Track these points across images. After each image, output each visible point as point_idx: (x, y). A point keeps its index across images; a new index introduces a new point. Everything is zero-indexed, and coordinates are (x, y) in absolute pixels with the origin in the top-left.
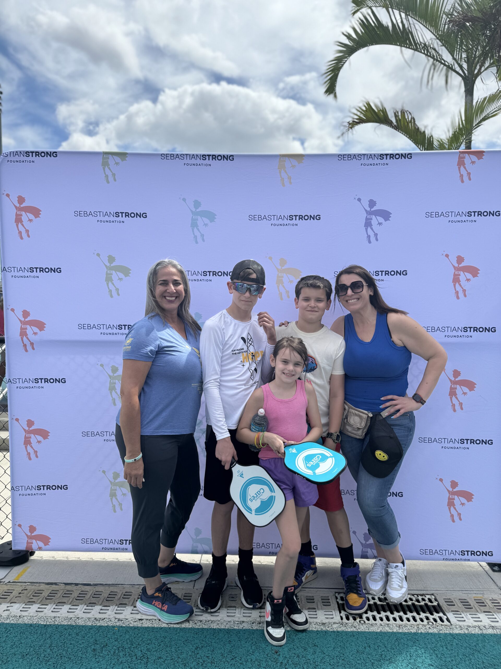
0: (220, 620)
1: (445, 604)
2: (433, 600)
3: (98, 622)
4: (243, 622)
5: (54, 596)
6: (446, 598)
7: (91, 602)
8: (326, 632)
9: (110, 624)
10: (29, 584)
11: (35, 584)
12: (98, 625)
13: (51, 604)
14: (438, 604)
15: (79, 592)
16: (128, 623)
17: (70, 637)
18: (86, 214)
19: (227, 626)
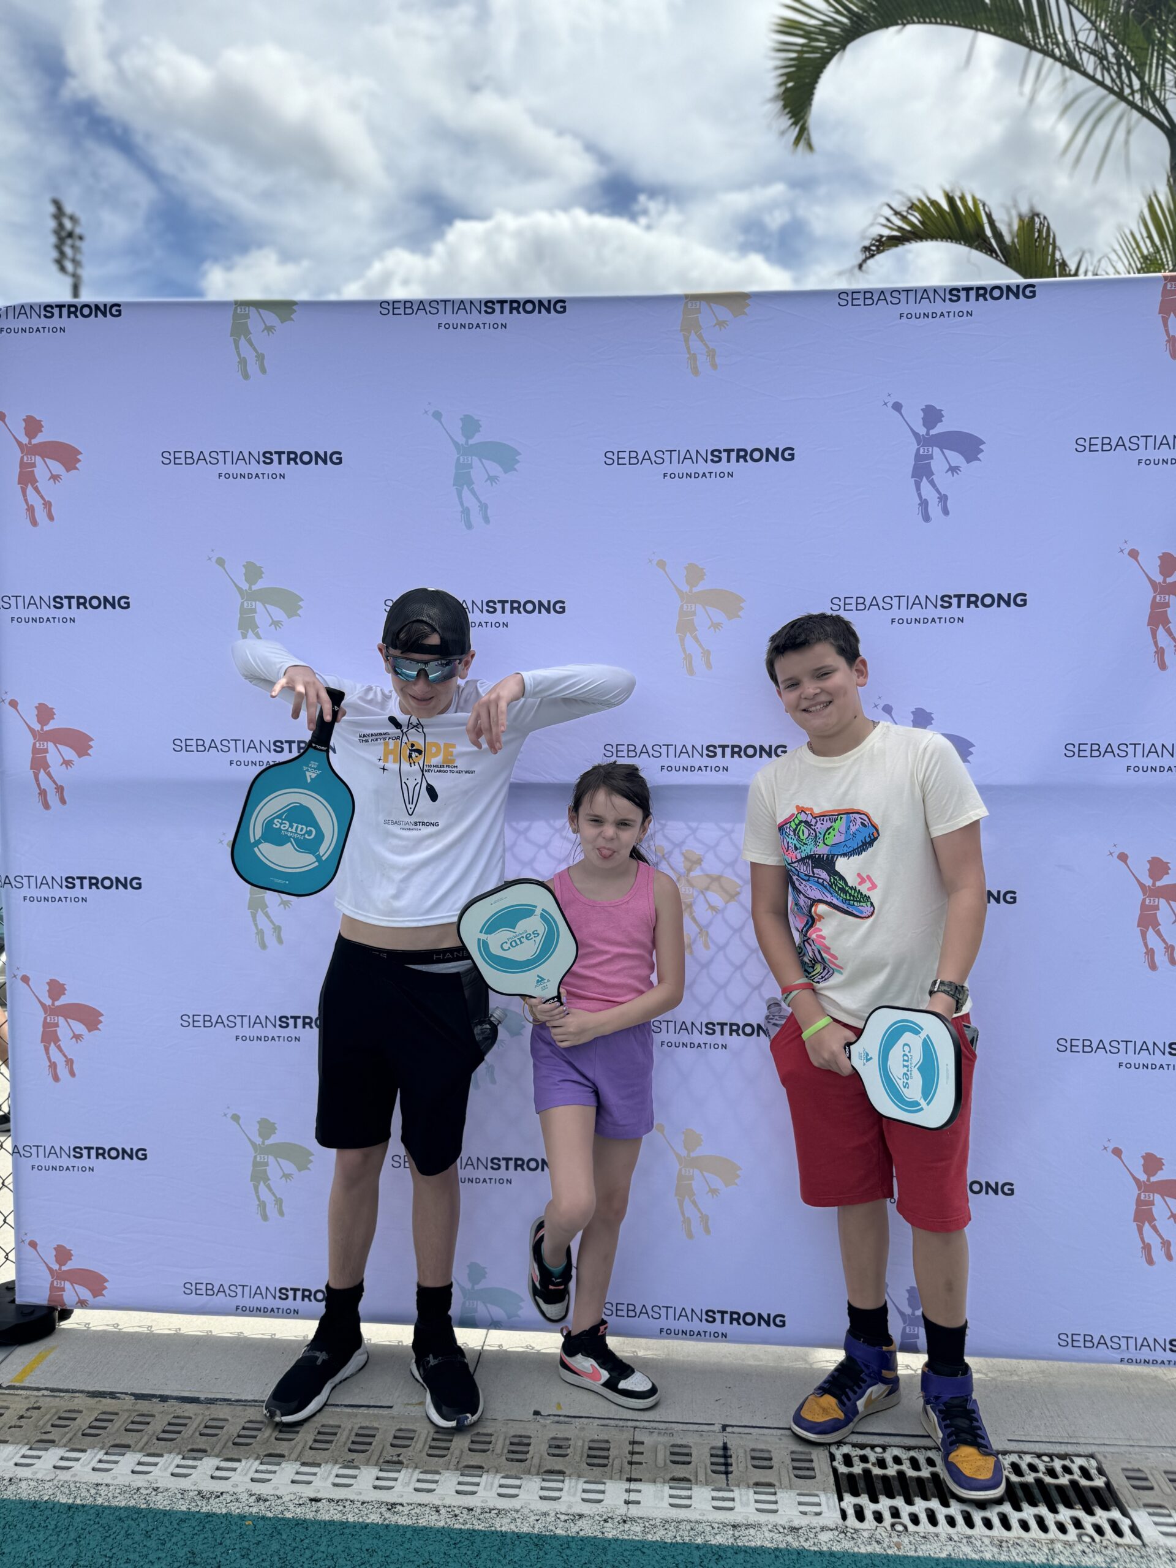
0: (519, 1508)
1: (1127, 1483)
2: (1093, 1472)
3: (204, 1502)
4: (581, 1516)
5: (105, 1428)
6: (1129, 1467)
7: (195, 1447)
8: (800, 1553)
9: (235, 1508)
10: (46, 1393)
11: (62, 1394)
12: (204, 1510)
13: (93, 1448)
14: (1108, 1484)
15: (169, 1418)
16: (280, 1508)
17: (129, 1542)
18: (190, 459)
19: (537, 1526)
